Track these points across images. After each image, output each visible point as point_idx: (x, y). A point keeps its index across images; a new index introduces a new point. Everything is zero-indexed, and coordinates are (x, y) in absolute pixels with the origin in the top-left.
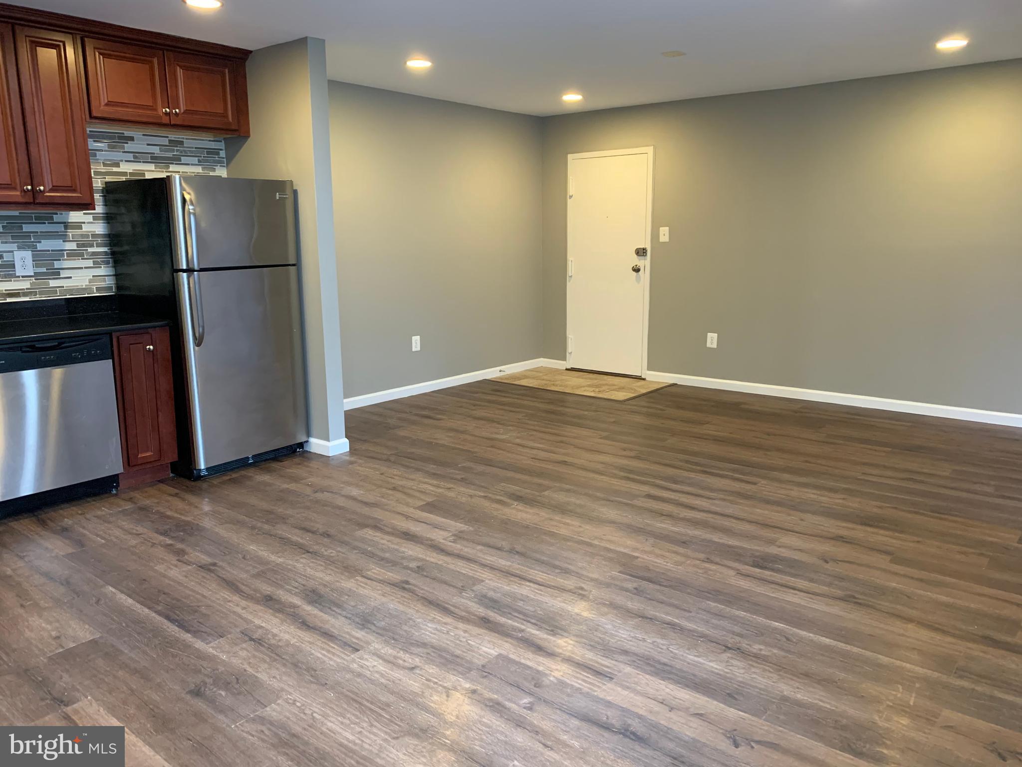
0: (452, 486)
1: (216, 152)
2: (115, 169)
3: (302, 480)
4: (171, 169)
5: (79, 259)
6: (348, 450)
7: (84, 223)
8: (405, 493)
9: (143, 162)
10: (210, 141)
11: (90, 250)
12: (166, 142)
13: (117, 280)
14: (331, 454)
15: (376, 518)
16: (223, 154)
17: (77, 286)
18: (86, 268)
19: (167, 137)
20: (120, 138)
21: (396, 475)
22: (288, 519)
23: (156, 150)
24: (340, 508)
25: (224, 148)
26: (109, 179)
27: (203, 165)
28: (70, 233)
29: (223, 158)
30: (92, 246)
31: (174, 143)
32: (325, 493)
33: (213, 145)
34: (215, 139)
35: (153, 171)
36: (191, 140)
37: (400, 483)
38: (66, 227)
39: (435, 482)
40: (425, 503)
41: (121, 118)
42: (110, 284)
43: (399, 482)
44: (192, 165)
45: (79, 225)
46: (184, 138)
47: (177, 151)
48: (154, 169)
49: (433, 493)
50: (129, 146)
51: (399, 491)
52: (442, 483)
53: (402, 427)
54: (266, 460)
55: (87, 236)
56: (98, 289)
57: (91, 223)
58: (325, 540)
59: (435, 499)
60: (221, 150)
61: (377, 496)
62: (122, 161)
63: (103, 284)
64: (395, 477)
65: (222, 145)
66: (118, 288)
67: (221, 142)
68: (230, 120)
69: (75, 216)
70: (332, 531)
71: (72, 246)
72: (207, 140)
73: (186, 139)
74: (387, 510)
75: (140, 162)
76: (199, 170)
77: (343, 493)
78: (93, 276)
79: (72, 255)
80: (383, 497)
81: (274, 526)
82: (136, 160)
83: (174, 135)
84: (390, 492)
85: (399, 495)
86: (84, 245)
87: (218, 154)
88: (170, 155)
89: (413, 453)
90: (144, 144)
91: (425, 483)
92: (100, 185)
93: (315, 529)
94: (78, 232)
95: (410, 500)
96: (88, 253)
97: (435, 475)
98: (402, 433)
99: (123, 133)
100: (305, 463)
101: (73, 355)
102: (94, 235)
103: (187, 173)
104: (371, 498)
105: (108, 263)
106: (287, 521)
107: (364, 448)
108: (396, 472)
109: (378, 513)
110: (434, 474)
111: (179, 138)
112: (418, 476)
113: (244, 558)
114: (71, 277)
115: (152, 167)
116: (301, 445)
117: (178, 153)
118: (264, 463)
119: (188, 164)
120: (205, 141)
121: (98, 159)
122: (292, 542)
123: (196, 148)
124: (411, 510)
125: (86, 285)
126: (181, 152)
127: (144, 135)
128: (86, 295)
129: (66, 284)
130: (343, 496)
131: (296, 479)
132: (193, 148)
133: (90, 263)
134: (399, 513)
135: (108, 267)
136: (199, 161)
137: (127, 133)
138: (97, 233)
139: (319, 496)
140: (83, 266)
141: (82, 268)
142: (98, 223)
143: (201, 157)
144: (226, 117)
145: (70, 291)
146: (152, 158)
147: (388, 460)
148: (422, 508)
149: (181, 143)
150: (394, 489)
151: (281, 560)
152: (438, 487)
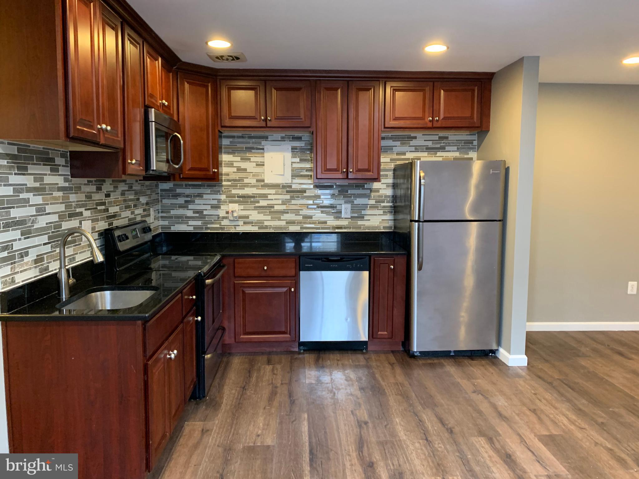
0: (586, 427)
1: (471, 142)
2: (403, 157)
3: (473, 379)
4: (438, 155)
5: (375, 210)
6: (526, 365)
7: (381, 189)
8: (539, 419)
9: (421, 152)
10: (467, 135)
11: (383, 204)
12: (436, 138)
13: (394, 223)
14: (510, 364)
15: (497, 432)
16: (475, 143)
17: (373, 225)
18: (379, 215)
19: (438, 135)
20: (408, 138)
21: (545, 399)
22: (438, 407)
23: (430, 144)
24: (480, 412)
25: (476, 139)
26: (399, 163)
27: (460, 151)
28: (373, 194)
29: (476, 146)
30: (384, 202)
31: (441, 138)
32: (480, 395)
33: (469, 138)
34: (471, 133)
35: (426, 157)
36: (453, 136)
37: (543, 407)
38: (371, 191)
39: (574, 417)
40: (547, 434)
41: (402, 126)
42: (391, 225)
43: (541, 405)
44: (453, 151)
45: (377, 190)
46: (449, 135)
47: (443, 143)
48: (427, 155)
49: (563, 427)
50: (413, 143)
51: (536, 414)
52: (579, 421)
53: (590, 356)
54: (464, 356)
55: (382, 196)
56: (384, 228)
57: (385, 189)
58: (446, 435)
59: (562, 433)
60: (475, 140)
61: (514, 412)
62: (407, 151)
63: (387, 225)
64: (543, 400)
65: (475, 137)
66: (395, 227)
67: (475, 135)
68: (475, 120)
69: (376, 185)
70: (457, 429)
71: (372, 202)
72: (465, 135)
73: (451, 135)
74: (511, 428)
75: (419, 151)
76: (457, 154)
77: (492, 400)
78: (382, 220)
79: (373, 207)
80: (518, 415)
81: (424, 409)
82: (417, 150)
83: (442, 134)
84: (528, 412)
85: (533, 418)
86: (379, 202)
87: (472, 143)
88: (438, 146)
89: (578, 383)
90: (423, 141)
91: (564, 415)
92: (393, 167)
93: (447, 423)
94: (377, 194)
95: (538, 426)
96: (381, 207)
97: (580, 412)
98: (583, 362)
99: (411, 135)
100: (488, 367)
101: (348, 266)
102: (386, 196)
103: (448, 157)
104: (508, 412)
105: (391, 212)
106: (436, 408)
107: (540, 367)
108: (548, 396)
109: (502, 428)
110: (580, 410)
111: (445, 135)
112: (564, 407)
113: (386, 426)
114: (370, 220)
115: (426, 154)
116: (494, 352)
117: (444, 145)
118: (461, 357)
119: (450, 151)
120: (463, 136)
121: (394, 152)
122: (424, 426)
123: (456, 140)
124: (532, 436)
125: (377, 225)
126: (446, 144)
127: (423, 135)
128: (377, 231)
129: (367, 223)
130: (490, 402)
131: (470, 377)
132: (454, 140)
133: (381, 212)
134: (519, 435)
135: (392, 215)
136: (458, 149)
137: (413, 135)
138: (387, 195)
139: (474, 397)
140: (377, 214)
141: (376, 215)
142: (389, 189)
143: (460, 146)
144: (473, 118)
145: (368, 228)
146: (427, 149)
147: (550, 383)
148: (541, 438)
149: (447, 138)
150: (534, 411)
151: (405, 438)
152: (572, 422)
